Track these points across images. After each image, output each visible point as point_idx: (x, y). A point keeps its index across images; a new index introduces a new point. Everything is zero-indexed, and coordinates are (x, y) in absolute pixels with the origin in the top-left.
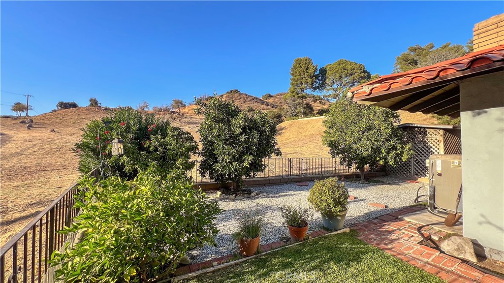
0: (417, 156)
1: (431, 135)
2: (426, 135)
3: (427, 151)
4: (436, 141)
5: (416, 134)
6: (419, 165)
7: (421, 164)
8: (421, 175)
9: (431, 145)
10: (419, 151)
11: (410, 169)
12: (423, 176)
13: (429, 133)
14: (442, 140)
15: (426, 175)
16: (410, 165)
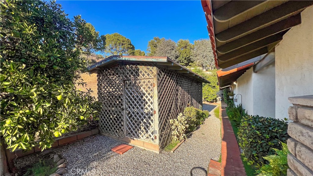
0: (130, 107)
1: (143, 75)
2: (138, 76)
3: (140, 100)
4: (149, 85)
5: (128, 73)
6: (132, 121)
7: (134, 119)
8: (134, 135)
9: (144, 91)
10: (131, 99)
11: (122, 125)
12: (136, 137)
13: (141, 72)
14: (156, 84)
15: (139, 136)
16: (122, 120)
